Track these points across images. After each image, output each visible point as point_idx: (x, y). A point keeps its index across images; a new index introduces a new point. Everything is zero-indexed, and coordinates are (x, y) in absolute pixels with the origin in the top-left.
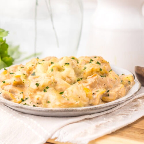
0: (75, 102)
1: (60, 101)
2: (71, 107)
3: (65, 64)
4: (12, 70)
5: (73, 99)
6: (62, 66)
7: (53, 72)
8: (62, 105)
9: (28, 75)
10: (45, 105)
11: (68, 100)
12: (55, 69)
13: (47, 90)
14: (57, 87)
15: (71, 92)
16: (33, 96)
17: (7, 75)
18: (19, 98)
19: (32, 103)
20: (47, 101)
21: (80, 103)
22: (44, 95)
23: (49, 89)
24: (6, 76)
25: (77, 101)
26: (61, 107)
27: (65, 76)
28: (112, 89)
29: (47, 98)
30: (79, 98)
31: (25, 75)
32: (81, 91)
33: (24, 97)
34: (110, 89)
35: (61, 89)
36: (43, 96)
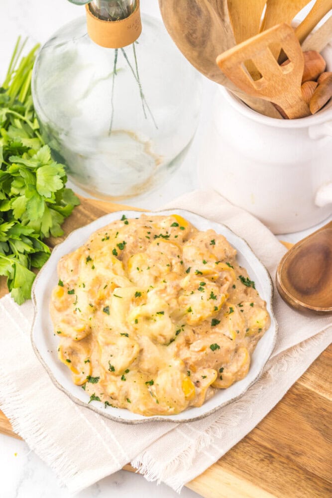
0: (168, 410)
1: (146, 404)
2: (161, 415)
3: (158, 313)
4: (72, 271)
5: (165, 403)
6: (153, 316)
7: (137, 325)
8: (148, 411)
9: (97, 307)
10: (122, 404)
11: (158, 402)
12: (140, 319)
13: (126, 376)
14: (142, 365)
15: (162, 392)
16: (105, 384)
17: (63, 298)
18: (83, 373)
19: (103, 396)
20: (126, 397)
21: (175, 410)
22: (121, 387)
23: (130, 373)
24: (62, 302)
25: (170, 407)
26: (147, 416)
27: (156, 333)
28: (229, 364)
29: (127, 393)
30: (174, 403)
31: (92, 306)
32: (178, 390)
33: (91, 371)
34: (225, 365)
35: (148, 371)
36: (120, 389)
